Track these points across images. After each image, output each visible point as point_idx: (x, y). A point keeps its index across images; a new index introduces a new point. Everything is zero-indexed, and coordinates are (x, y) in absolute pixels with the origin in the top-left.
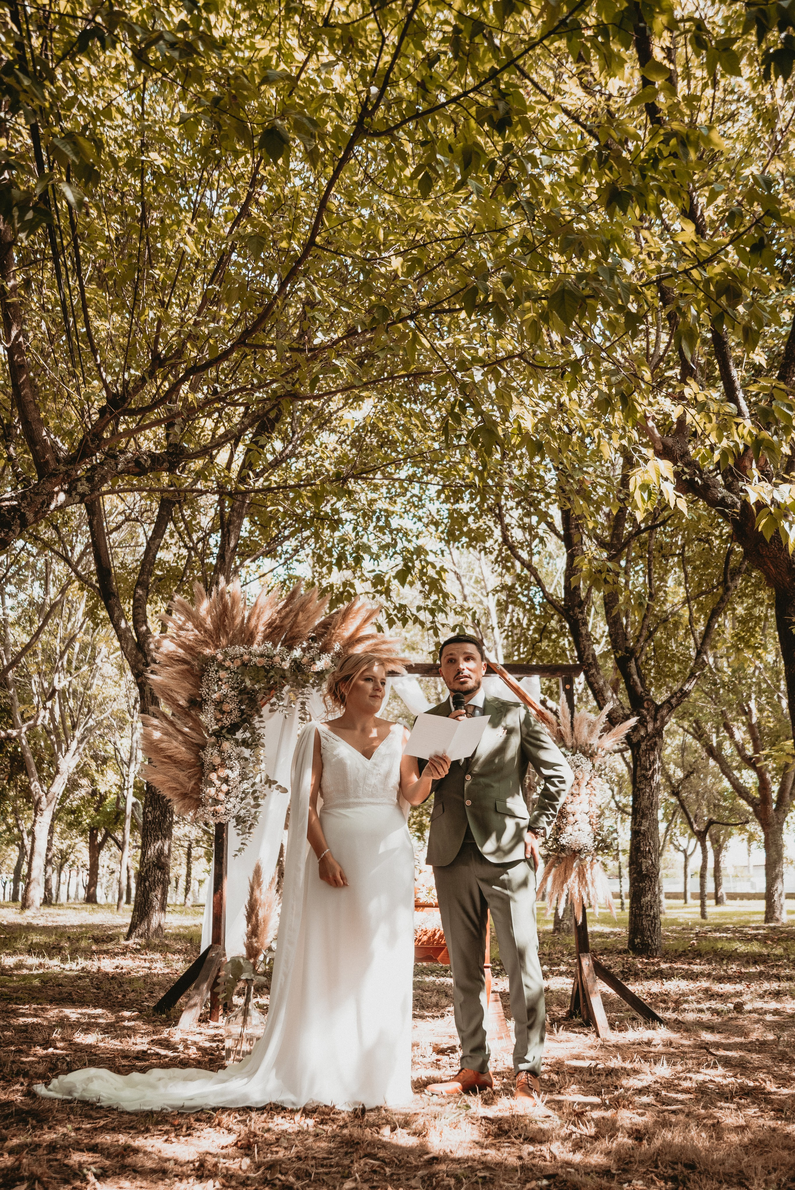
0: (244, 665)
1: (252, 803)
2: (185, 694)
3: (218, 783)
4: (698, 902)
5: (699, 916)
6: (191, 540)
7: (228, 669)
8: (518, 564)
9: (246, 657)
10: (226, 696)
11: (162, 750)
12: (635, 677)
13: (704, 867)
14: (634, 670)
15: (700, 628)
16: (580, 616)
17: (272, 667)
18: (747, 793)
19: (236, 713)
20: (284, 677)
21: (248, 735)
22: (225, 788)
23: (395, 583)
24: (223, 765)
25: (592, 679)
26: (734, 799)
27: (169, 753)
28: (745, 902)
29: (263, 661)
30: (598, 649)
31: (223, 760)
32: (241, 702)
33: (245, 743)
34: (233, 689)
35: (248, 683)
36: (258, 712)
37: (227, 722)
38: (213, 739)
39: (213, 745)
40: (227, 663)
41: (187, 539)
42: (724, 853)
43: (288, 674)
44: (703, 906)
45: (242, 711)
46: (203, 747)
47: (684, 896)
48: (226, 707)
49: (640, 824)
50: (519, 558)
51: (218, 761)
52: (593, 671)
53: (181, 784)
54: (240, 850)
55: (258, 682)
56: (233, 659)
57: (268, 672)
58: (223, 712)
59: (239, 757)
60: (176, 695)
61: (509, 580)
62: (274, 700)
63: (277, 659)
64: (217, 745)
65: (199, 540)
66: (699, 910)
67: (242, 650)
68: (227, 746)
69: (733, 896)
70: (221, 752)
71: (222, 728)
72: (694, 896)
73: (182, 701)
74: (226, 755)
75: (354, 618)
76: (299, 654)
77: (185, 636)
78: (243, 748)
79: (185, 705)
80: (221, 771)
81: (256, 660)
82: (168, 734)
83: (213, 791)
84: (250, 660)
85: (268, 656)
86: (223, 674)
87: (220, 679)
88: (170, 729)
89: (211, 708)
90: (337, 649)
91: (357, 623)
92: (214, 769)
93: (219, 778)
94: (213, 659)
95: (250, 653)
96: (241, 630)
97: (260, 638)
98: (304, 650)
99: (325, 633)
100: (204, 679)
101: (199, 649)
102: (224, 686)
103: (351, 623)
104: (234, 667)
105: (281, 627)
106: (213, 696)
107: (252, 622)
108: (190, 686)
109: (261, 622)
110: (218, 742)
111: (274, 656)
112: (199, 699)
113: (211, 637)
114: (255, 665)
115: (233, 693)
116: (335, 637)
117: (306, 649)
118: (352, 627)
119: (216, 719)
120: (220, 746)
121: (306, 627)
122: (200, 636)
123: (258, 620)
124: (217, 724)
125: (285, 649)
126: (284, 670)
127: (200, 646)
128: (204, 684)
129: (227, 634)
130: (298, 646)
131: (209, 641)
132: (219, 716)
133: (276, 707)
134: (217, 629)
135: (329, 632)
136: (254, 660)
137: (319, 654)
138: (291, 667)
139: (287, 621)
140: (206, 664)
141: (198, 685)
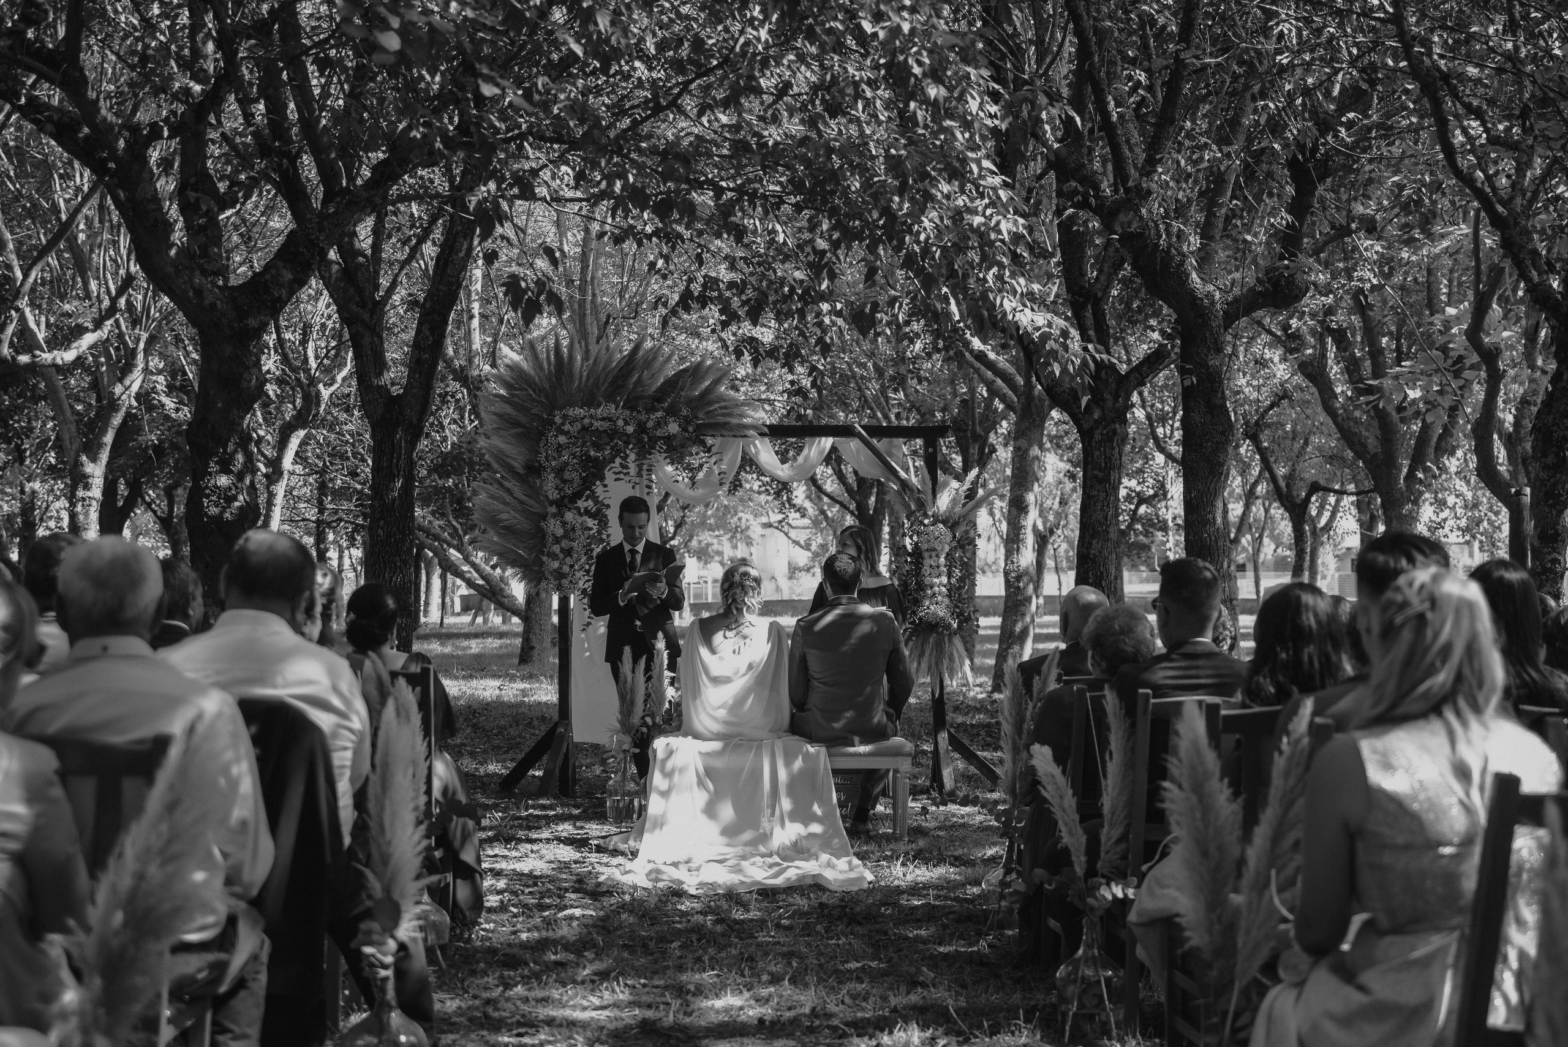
0: (584, 429)
2: (522, 460)
3: (561, 556)
7: (566, 433)
9: (586, 421)
10: (566, 464)
17: (615, 431)
19: (577, 481)
20: (628, 443)
21: (590, 502)
22: (568, 560)
24: (566, 536)
27: (508, 524)
29: (605, 426)
31: (566, 531)
32: (582, 470)
33: (587, 512)
34: (574, 456)
35: (591, 450)
36: (602, 478)
37: (568, 490)
38: (553, 509)
39: (554, 516)
40: (567, 427)
43: (632, 439)
45: (582, 478)
46: (544, 517)
48: (567, 475)
51: (560, 532)
54: (586, 625)
55: (601, 448)
56: (572, 423)
57: (611, 437)
58: (564, 481)
59: (583, 527)
60: (511, 461)
63: (620, 423)
64: (560, 514)
67: (582, 412)
68: (569, 516)
70: (564, 524)
71: (563, 497)
73: (518, 466)
74: (569, 527)
75: (703, 378)
76: (643, 417)
77: (518, 396)
78: (586, 518)
79: (521, 471)
80: (565, 544)
81: (597, 424)
82: (505, 503)
83: (556, 565)
84: (591, 424)
85: (610, 420)
86: (562, 439)
87: (560, 446)
88: (508, 498)
89: (551, 476)
90: (684, 412)
91: (707, 383)
92: (557, 540)
93: (562, 550)
94: (552, 423)
95: (591, 417)
96: (580, 390)
97: (601, 399)
98: (648, 412)
99: (671, 392)
100: (542, 444)
101: (535, 411)
102: (564, 452)
103: (700, 384)
104: (574, 430)
105: (623, 386)
106: (553, 464)
107: (591, 381)
108: (526, 451)
109: (602, 382)
110: (559, 512)
111: (617, 419)
112: (538, 467)
113: (546, 397)
114: (597, 429)
115: (575, 461)
116: (682, 398)
117: (651, 410)
118: (701, 388)
119: (557, 488)
120: (562, 516)
121: (651, 386)
122: (534, 396)
123: (597, 379)
124: (559, 493)
125: (629, 412)
126: (628, 436)
127: (535, 407)
128: (542, 450)
129: (565, 394)
130: (642, 407)
131: (545, 401)
132: (560, 484)
133: (622, 476)
134: (553, 388)
135: (675, 391)
136: (595, 423)
137: (665, 417)
138: (635, 431)
139: (630, 379)
140: (543, 428)
141: (535, 450)
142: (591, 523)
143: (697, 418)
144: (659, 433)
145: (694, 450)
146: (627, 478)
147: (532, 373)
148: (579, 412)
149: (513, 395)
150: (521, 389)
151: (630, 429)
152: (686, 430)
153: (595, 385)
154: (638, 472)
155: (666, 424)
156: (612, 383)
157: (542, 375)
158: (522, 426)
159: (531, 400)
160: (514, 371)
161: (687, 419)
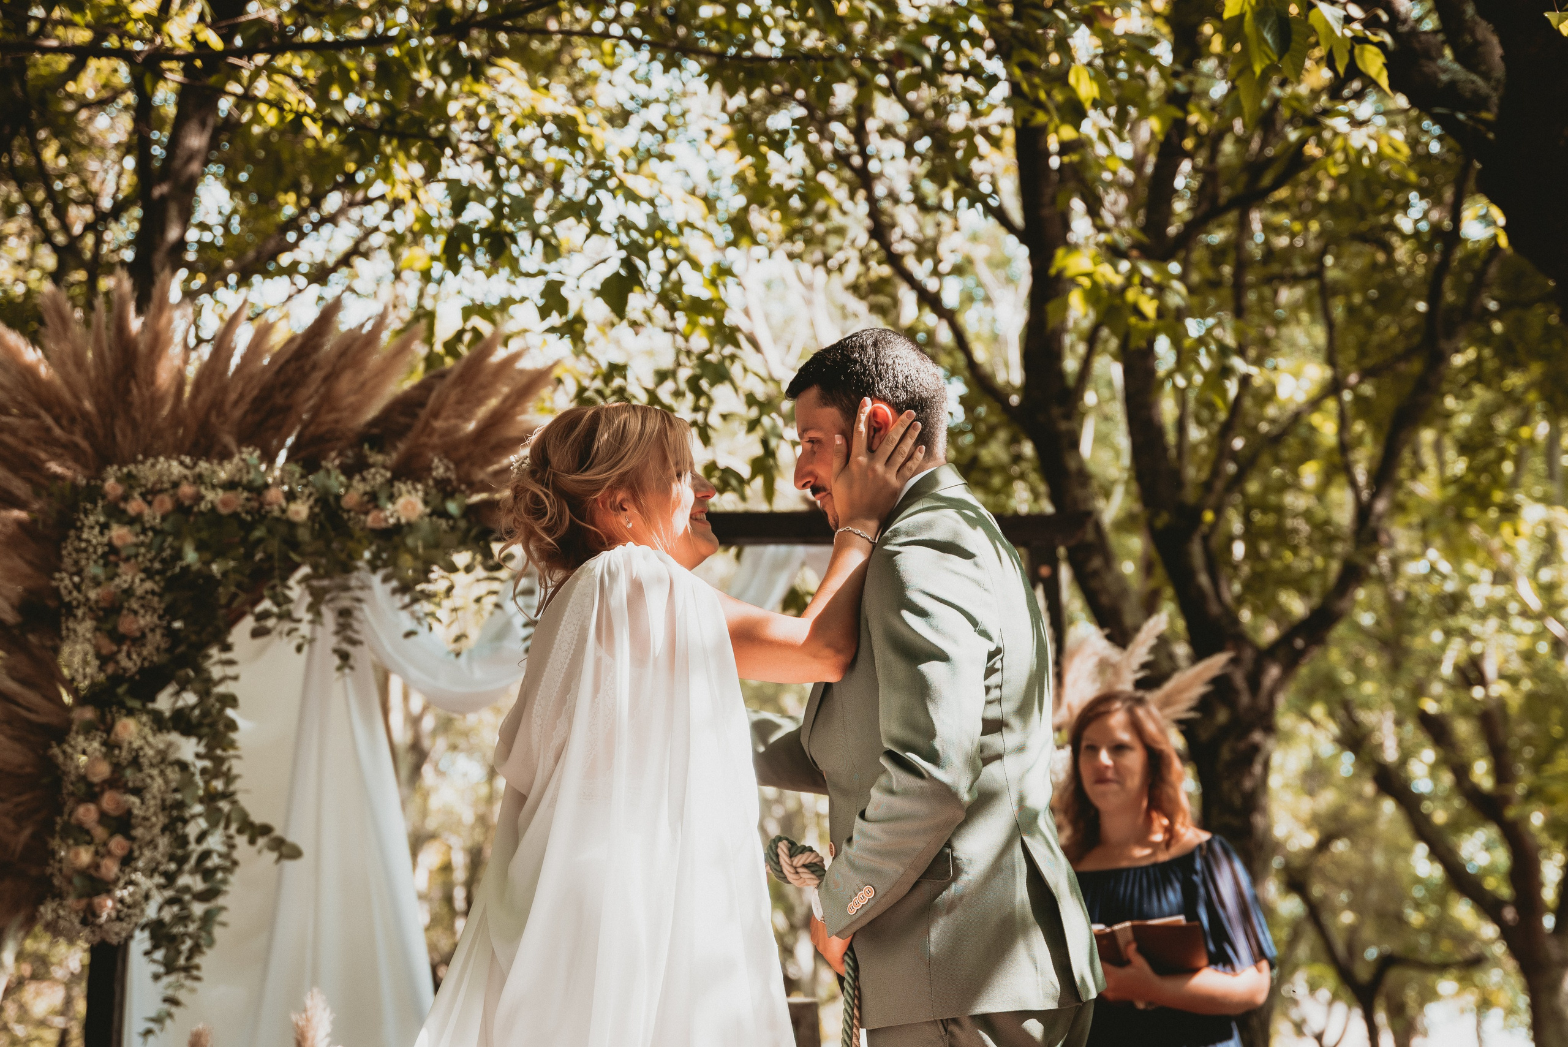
0: (182, 509)
1: (197, 883)
3: (100, 833)
6: (65, 227)
7: (134, 521)
9: (186, 489)
10: (128, 592)
12: (1204, 579)
14: (1199, 561)
15: (1365, 460)
17: (260, 515)
18: (1480, 887)
19: (156, 640)
20: (293, 543)
21: (190, 698)
22: (118, 844)
23: (597, 311)
24: (115, 782)
25: (1094, 584)
26: (1442, 903)
29: (237, 501)
31: (117, 767)
32: (171, 612)
33: (181, 722)
34: (149, 573)
35: (191, 556)
36: (219, 635)
37: (129, 663)
38: (88, 714)
39: (88, 729)
40: (135, 506)
41: (53, 223)
43: (303, 535)
45: (170, 632)
46: (60, 733)
48: (128, 624)
50: (912, 280)
51: (103, 770)
52: (1096, 563)
54: (159, 1020)
55: (220, 554)
56: (150, 495)
57: (249, 527)
58: (119, 639)
59: (163, 758)
62: (266, 604)
63: (275, 495)
64: (104, 726)
65: (88, 227)
67: (176, 468)
68: (129, 729)
70: (111, 746)
71: (116, 679)
74: (125, 755)
75: (486, 390)
76: (336, 482)
77: (13, 431)
78: (174, 737)
79: (10, 619)
80: (109, 801)
81: (213, 497)
83: (85, 856)
84: (199, 498)
85: (249, 487)
86: (120, 534)
87: (112, 549)
89: (85, 628)
90: (440, 470)
91: (493, 402)
92: (91, 793)
93: (104, 818)
94: (94, 493)
95: (199, 479)
96: (176, 418)
97: (229, 440)
98: (349, 471)
99: (408, 427)
100: (67, 549)
101: (55, 467)
102: (123, 567)
103: (480, 402)
104: (152, 515)
105: (287, 410)
106: (93, 595)
107: (206, 395)
108: (26, 569)
109: (233, 396)
110: (102, 718)
111: (266, 486)
112: (52, 603)
113: (89, 434)
114: (213, 509)
115: (149, 585)
116: (435, 440)
117: (354, 469)
118: (482, 412)
119: (98, 655)
120: (109, 729)
121: (357, 409)
122: (57, 431)
123: (224, 389)
124: (101, 668)
125: (297, 470)
126: (292, 525)
127: (56, 457)
128: (68, 562)
129: (135, 425)
130: (332, 462)
131: (84, 444)
132: (108, 647)
133: (271, 623)
134: (106, 412)
135: (419, 425)
136: (210, 495)
137: (390, 483)
138: (312, 516)
139: (304, 392)
140: (74, 507)
141: (50, 564)
142: (188, 748)
143: (475, 487)
144: (370, 520)
145: (461, 558)
146: (287, 626)
147: (58, 381)
148: (173, 468)
150: (26, 414)
152: (440, 513)
153: (217, 405)
154: (311, 608)
155: (392, 498)
156: (258, 402)
157: (79, 379)
158: (21, 505)
159: (47, 440)
160: (6, 370)
161: (445, 488)
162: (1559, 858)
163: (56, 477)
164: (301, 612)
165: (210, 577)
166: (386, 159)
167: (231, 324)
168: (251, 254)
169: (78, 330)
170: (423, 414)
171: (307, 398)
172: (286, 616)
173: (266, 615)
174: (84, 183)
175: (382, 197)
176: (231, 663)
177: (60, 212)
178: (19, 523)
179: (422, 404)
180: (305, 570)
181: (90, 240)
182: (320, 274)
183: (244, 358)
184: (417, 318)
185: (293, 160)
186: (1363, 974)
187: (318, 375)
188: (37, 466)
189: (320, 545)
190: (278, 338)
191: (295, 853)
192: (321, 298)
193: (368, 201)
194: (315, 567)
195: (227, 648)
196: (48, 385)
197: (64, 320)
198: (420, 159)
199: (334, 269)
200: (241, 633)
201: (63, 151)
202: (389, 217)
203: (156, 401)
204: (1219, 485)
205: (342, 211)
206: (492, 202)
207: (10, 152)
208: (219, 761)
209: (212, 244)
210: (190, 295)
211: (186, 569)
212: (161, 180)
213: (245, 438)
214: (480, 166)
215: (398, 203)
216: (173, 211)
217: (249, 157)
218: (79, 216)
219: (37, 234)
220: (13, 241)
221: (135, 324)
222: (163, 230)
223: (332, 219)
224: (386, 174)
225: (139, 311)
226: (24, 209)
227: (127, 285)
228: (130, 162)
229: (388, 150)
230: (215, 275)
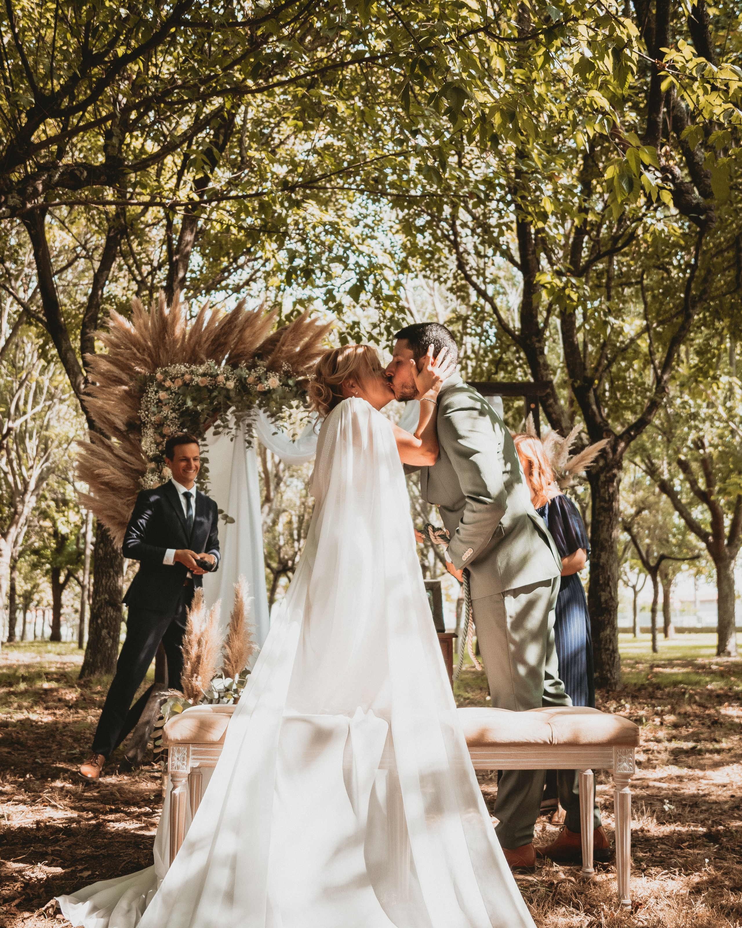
0: (186, 385)
2: (124, 417)
4: (649, 636)
5: (650, 651)
6: (141, 274)
7: (168, 389)
8: (473, 293)
9: (187, 377)
10: (166, 418)
11: (99, 476)
12: (594, 407)
13: (655, 602)
14: (592, 400)
15: (659, 357)
16: (537, 345)
17: (216, 386)
18: (699, 528)
20: (228, 398)
23: (347, 300)
25: (550, 410)
26: (684, 535)
27: (106, 479)
28: (693, 635)
29: (206, 381)
30: (557, 378)
32: (182, 425)
34: (174, 410)
35: (189, 403)
38: (153, 465)
39: (153, 471)
40: (168, 384)
41: (136, 272)
42: (672, 588)
43: (232, 394)
44: (654, 640)
46: (142, 473)
47: (633, 630)
48: (166, 430)
49: (599, 557)
50: (474, 285)
52: (551, 401)
53: (119, 512)
55: (200, 402)
56: (173, 379)
57: (211, 391)
58: (163, 436)
60: (112, 418)
61: (463, 310)
62: (219, 422)
63: (221, 378)
64: (159, 470)
65: (149, 273)
66: (650, 644)
67: (183, 369)
69: (680, 630)
70: (162, 478)
72: (644, 631)
73: (120, 424)
75: (304, 334)
76: (244, 373)
77: (122, 355)
79: (122, 427)
81: (197, 379)
82: (105, 459)
84: (192, 380)
85: (211, 375)
86: (162, 395)
87: (160, 401)
88: (107, 454)
89: (150, 432)
90: (285, 367)
91: (306, 339)
94: (152, 379)
95: (192, 372)
96: (183, 349)
97: (203, 356)
98: (249, 368)
99: (273, 350)
100: (143, 401)
101: (137, 369)
102: (164, 408)
103: (301, 339)
104: (175, 386)
105: (225, 344)
106: (153, 419)
107: (194, 339)
108: (128, 409)
109: (204, 339)
110: (158, 467)
111: (218, 375)
112: (138, 422)
113: (150, 355)
114: (197, 384)
115: (174, 415)
116: (283, 355)
117: (252, 367)
118: (302, 343)
119: (156, 443)
120: (161, 472)
121: (252, 343)
122: (138, 354)
123: (201, 336)
124: (157, 447)
125: (229, 368)
126: (228, 390)
127: (138, 365)
128: (143, 406)
129: (167, 351)
130: (243, 364)
131: (148, 359)
132: (159, 439)
133: (220, 429)
134: (157, 346)
135: (277, 349)
136: (196, 379)
137: (266, 373)
138: (236, 387)
139: (232, 337)
140: (145, 384)
141: (136, 407)
143: (299, 374)
144: (259, 388)
145: (294, 403)
146: (227, 430)
147: (138, 335)
148: (182, 368)
149: (117, 354)
150: (127, 348)
151: (231, 384)
152: (286, 384)
153: (198, 343)
154: (236, 423)
155: (267, 379)
156: (214, 341)
157: (146, 334)
158: (126, 384)
159: (135, 358)
160: (119, 331)
161: (288, 375)
162: (731, 516)
163: (138, 373)
164: (232, 425)
165: (197, 412)
166: (263, 242)
167: (203, 310)
168: (211, 281)
169: (145, 314)
170: (279, 344)
171: (233, 339)
172: (226, 427)
173: (218, 426)
174: (148, 256)
175: (261, 257)
176: (205, 445)
177: (139, 268)
178: (125, 391)
179: (278, 341)
180: (233, 408)
181: (150, 277)
182: (237, 289)
183: (209, 324)
184: (275, 306)
185: (226, 244)
186: (652, 563)
187: (237, 330)
188: (131, 369)
189: (239, 398)
190: (221, 315)
191: (232, 521)
192: (237, 299)
193: (256, 259)
194: (237, 407)
195: (204, 439)
196: (135, 336)
197: (140, 311)
198: (276, 241)
199: (242, 287)
200: (209, 434)
201: (140, 244)
202: (264, 265)
203: (175, 341)
204: (601, 369)
205: (245, 263)
206: (304, 257)
207: (120, 245)
208: (202, 484)
209: (195, 279)
210: (187, 299)
211: (188, 408)
212: (176, 254)
213: (209, 357)
214: (299, 244)
215: (267, 260)
216: (181, 266)
217: (209, 243)
218: (146, 269)
219: (131, 277)
220: (121, 280)
221: (167, 311)
222: (177, 274)
223: (241, 267)
224: (263, 248)
225: (168, 306)
226: (125, 267)
227: (163, 296)
228: (165, 247)
229: (264, 238)
230: (197, 290)
